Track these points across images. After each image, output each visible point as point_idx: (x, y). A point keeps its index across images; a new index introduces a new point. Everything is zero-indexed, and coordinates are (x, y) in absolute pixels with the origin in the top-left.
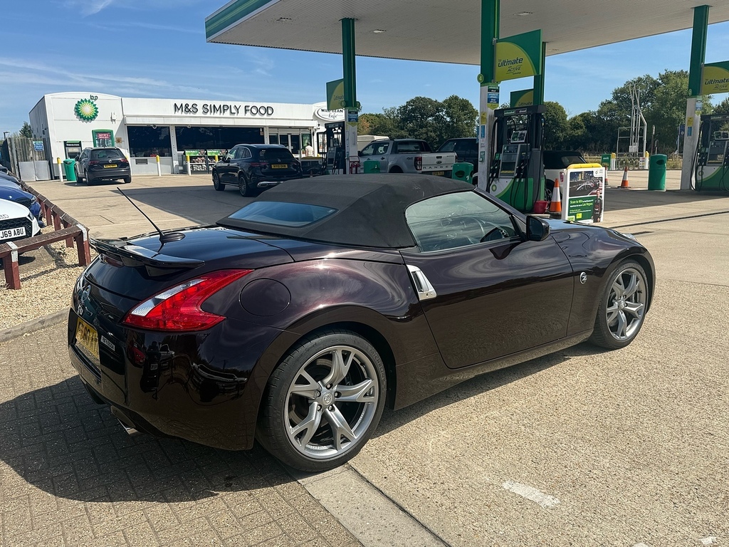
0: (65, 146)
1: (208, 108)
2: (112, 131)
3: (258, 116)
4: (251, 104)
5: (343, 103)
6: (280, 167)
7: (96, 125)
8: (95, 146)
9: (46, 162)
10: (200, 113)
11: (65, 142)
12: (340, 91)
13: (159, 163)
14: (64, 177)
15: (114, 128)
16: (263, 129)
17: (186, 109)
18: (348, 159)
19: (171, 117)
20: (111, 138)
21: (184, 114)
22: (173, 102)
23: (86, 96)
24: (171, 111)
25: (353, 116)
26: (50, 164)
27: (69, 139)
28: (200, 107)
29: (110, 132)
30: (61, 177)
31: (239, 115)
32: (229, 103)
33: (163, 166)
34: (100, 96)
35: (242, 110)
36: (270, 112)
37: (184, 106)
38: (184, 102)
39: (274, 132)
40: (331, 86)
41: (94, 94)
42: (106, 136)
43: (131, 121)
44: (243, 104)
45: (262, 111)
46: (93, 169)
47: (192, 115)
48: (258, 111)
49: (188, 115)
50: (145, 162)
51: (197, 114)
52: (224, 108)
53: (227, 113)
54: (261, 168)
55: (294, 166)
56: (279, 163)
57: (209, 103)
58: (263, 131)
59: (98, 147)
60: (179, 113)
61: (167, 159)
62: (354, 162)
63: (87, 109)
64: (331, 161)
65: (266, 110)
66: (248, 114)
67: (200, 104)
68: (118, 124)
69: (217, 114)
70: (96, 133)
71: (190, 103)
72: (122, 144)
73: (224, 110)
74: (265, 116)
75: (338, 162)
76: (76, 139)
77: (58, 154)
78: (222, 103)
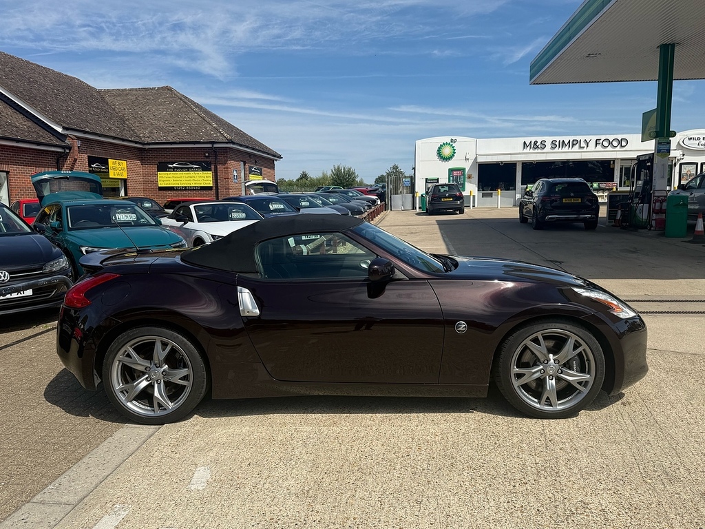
0: (426, 182)
1: (557, 143)
2: (465, 169)
3: (609, 148)
4: (603, 137)
5: (652, 134)
6: (573, 201)
7: (452, 164)
8: (449, 182)
9: (411, 195)
10: (548, 149)
11: (426, 179)
12: (653, 122)
13: (499, 196)
14: (420, 208)
15: (467, 166)
16: (614, 161)
17: (535, 146)
18: (654, 193)
19: (520, 154)
20: (464, 175)
21: (532, 151)
22: (522, 140)
23: (447, 139)
24: (520, 149)
25: (663, 147)
26: (414, 197)
27: (429, 177)
28: (548, 144)
29: (463, 170)
30: (418, 208)
31: (589, 149)
32: (578, 138)
33: (505, 199)
34: (459, 139)
35: (592, 144)
36: (624, 143)
37: (532, 143)
38: (533, 139)
39: (627, 164)
40: (646, 116)
41: (454, 138)
42: (459, 173)
43: (481, 160)
44: (594, 138)
45: (615, 143)
46: (433, 202)
47: (539, 151)
48: (610, 143)
49: (536, 151)
50: (491, 195)
51: (545, 150)
52: (574, 143)
53: (576, 148)
54: (554, 201)
55: (589, 201)
56: (572, 197)
57: (557, 138)
58: (614, 163)
59: (451, 183)
60: (527, 150)
61: (511, 192)
62: (659, 197)
63: (447, 151)
64: (638, 194)
65: (620, 142)
66: (599, 148)
67: (549, 140)
68: (471, 162)
69: (566, 149)
70: (451, 171)
71: (539, 140)
72: (472, 180)
73: (573, 144)
74: (618, 148)
76: (435, 177)
77: (420, 189)
78: (571, 138)
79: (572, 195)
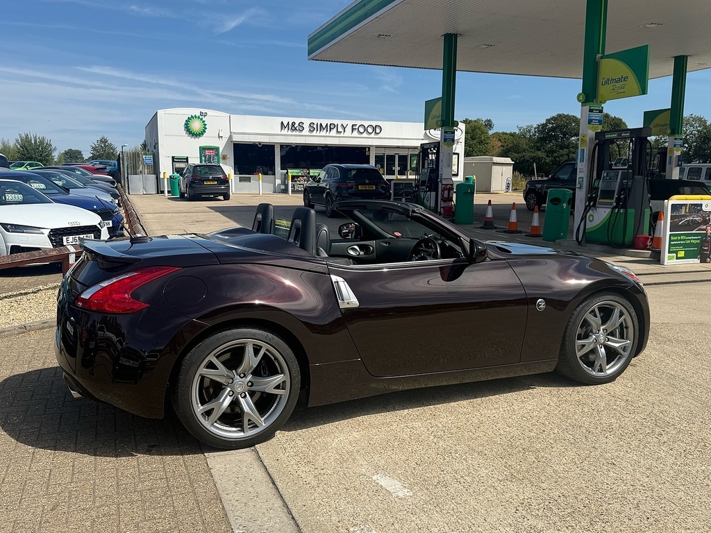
0: (173, 161)
1: (315, 126)
2: (219, 148)
3: (365, 135)
4: (359, 123)
5: (439, 123)
6: (367, 188)
7: (204, 141)
8: (201, 162)
9: (154, 176)
10: (306, 132)
11: (173, 158)
12: (438, 110)
13: (261, 181)
14: (169, 192)
15: (221, 144)
16: (369, 148)
17: (293, 127)
18: (441, 181)
19: (277, 135)
20: (217, 154)
21: (290, 133)
22: (280, 119)
23: (196, 112)
24: (277, 130)
25: (449, 136)
26: (158, 178)
27: (176, 155)
28: (306, 126)
29: (217, 149)
30: (166, 192)
31: (346, 134)
32: (335, 122)
33: (265, 184)
34: (210, 112)
35: (349, 129)
36: (378, 131)
37: (290, 124)
38: (291, 120)
39: (381, 152)
40: (429, 105)
41: (204, 111)
42: (212, 153)
43: (237, 139)
44: (350, 123)
45: (370, 130)
46: (194, 185)
47: (298, 133)
48: (366, 130)
49: (294, 133)
50: (249, 180)
51: (303, 133)
52: (331, 127)
53: (334, 132)
54: (348, 188)
55: (383, 188)
56: (367, 184)
57: (315, 121)
58: (369, 150)
59: (204, 163)
60: (285, 132)
61: (270, 177)
62: (447, 185)
63: (196, 126)
64: (423, 183)
65: (374, 129)
66: (355, 133)
67: (307, 122)
68: (225, 140)
69: (323, 133)
70: (203, 149)
71: (297, 121)
72: (227, 161)
73: (331, 128)
74: (373, 135)
75: (431, 184)
76: (184, 155)
77: (166, 169)
78: (329, 122)
79: (367, 181)
